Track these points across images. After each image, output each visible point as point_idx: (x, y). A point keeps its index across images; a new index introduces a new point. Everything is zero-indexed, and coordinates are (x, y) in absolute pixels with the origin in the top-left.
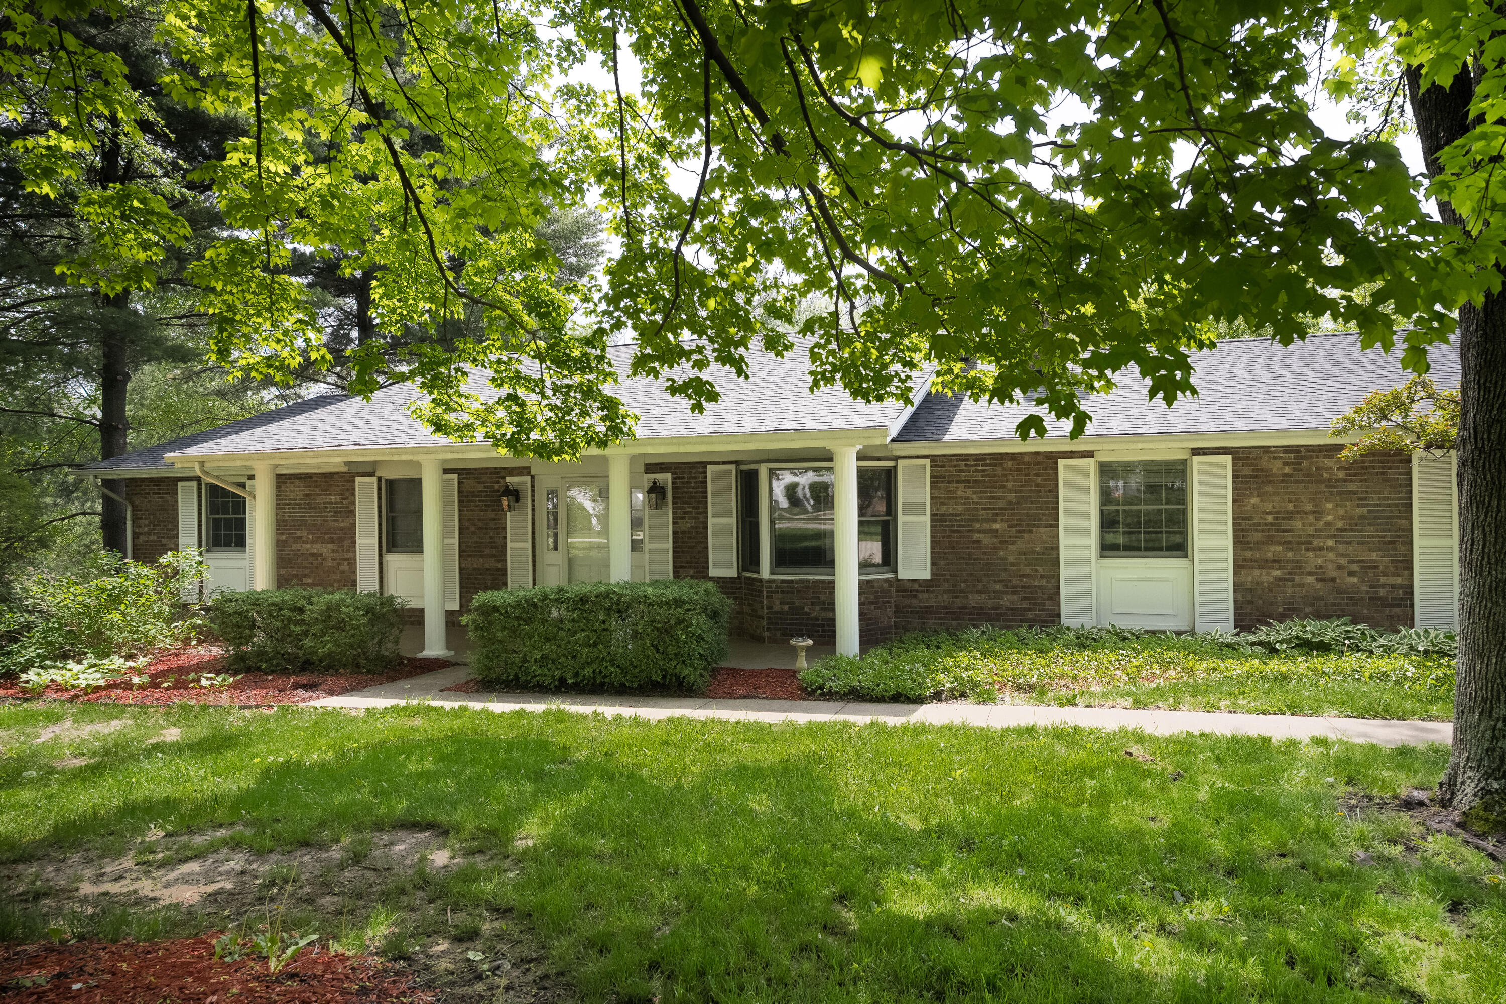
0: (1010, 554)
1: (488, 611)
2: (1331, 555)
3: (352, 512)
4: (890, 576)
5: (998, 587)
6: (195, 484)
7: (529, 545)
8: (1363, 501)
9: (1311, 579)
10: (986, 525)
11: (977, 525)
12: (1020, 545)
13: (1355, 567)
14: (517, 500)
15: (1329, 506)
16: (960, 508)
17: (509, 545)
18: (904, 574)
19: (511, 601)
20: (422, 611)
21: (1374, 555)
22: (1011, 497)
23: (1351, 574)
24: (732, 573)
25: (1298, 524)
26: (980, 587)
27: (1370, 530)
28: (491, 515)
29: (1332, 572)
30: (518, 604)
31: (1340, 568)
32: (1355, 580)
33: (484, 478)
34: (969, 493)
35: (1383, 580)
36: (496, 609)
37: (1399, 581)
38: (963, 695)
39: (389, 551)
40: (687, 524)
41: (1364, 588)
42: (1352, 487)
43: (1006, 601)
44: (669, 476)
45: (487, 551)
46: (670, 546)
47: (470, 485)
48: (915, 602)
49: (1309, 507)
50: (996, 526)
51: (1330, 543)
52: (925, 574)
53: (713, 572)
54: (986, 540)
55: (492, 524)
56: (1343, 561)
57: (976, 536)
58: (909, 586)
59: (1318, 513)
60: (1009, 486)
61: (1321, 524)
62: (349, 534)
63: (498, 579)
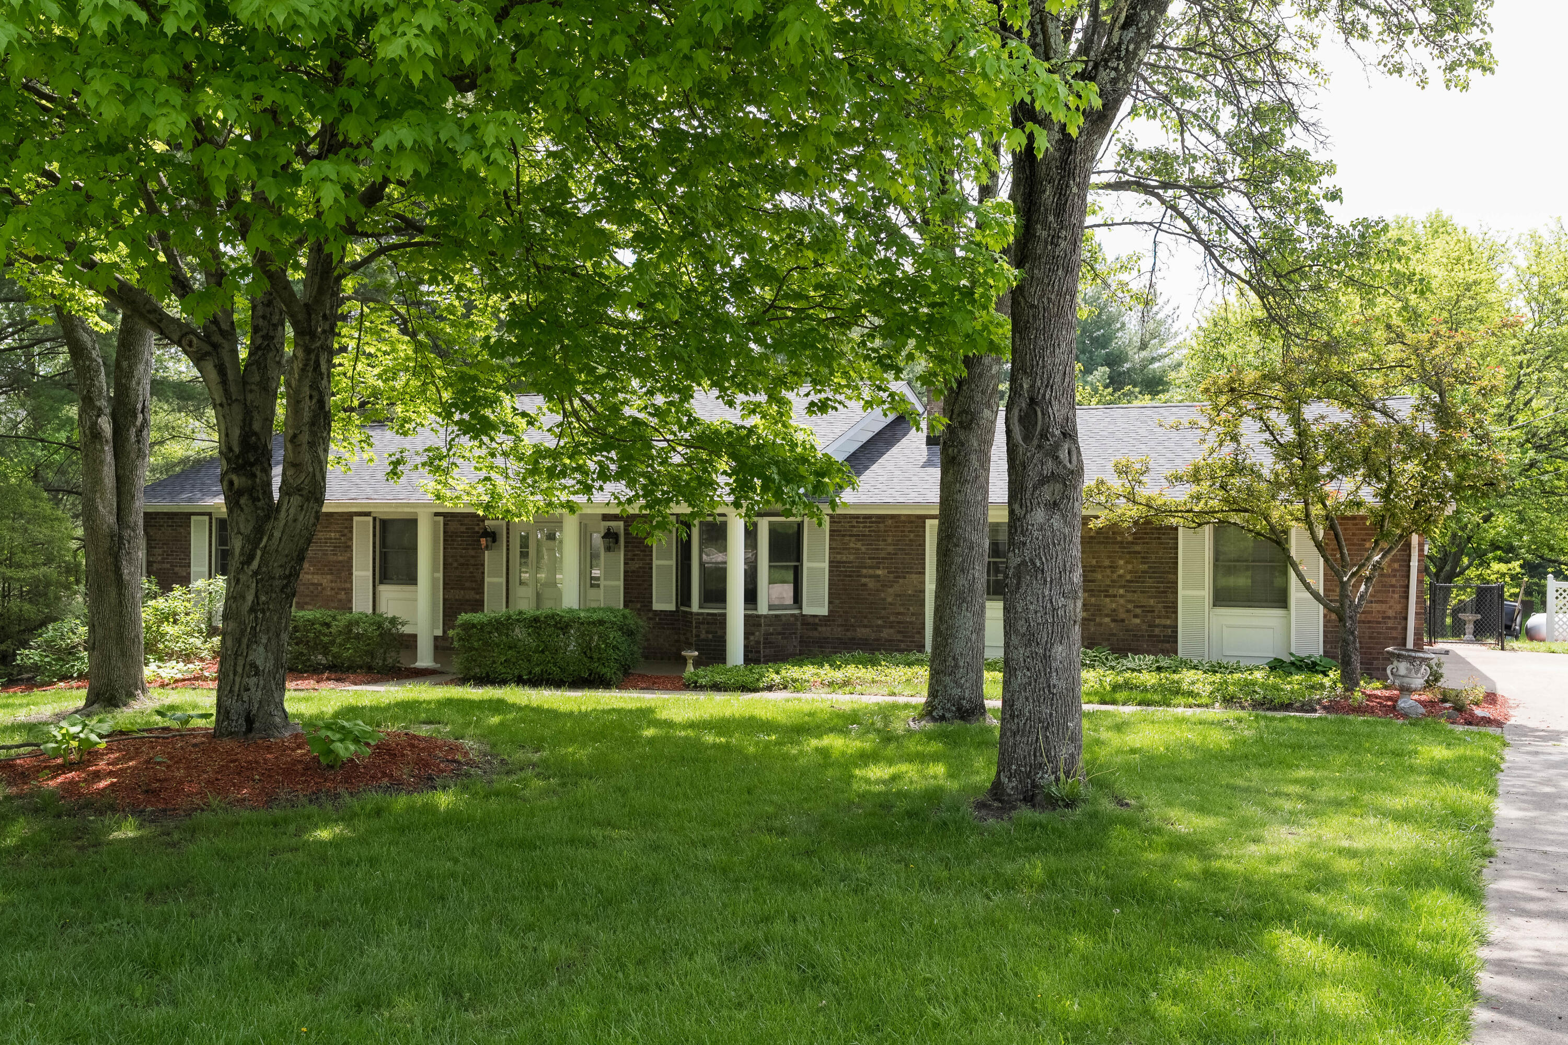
0: (889, 595)
1: (468, 627)
2: (1122, 601)
3: (349, 548)
4: (796, 612)
5: (880, 622)
6: (207, 518)
7: (504, 580)
8: (1144, 559)
9: (1107, 620)
10: (871, 572)
11: (864, 571)
12: (896, 588)
13: (1138, 611)
14: (494, 541)
15: (1121, 562)
16: (852, 557)
17: (487, 579)
18: (808, 610)
19: (485, 620)
20: (415, 636)
21: (1152, 602)
22: (890, 549)
23: (1136, 616)
24: (672, 607)
25: (1099, 576)
26: (866, 622)
27: (1149, 582)
28: (472, 553)
29: (1123, 615)
30: (490, 622)
31: (1128, 611)
32: (1138, 621)
33: (466, 521)
34: (859, 545)
35: (1157, 621)
36: (474, 626)
37: (1168, 622)
38: (785, 688)
39: (381, 583)
40: (635, 565)
41: (1144, 627)
42: (1138, 548)
43: (886, 634)
44: (621, 524)
45: (467, 584)
46: (621, 583)
47: (453, 526)
48: (816, 634)
49: (1107, 563)
50: (879, 572)
51: (1121, 591)
52: (824, 611)
53: (657, 606)
54: (871, 584)
55: (472, 561)
56: (1130, 606)
57: (864, 580)
58: (811, 620)
59: (1113, 568)
60: (890, 540)
61: (1115, 576)
62: (347, 567)
63: (478, 605)
